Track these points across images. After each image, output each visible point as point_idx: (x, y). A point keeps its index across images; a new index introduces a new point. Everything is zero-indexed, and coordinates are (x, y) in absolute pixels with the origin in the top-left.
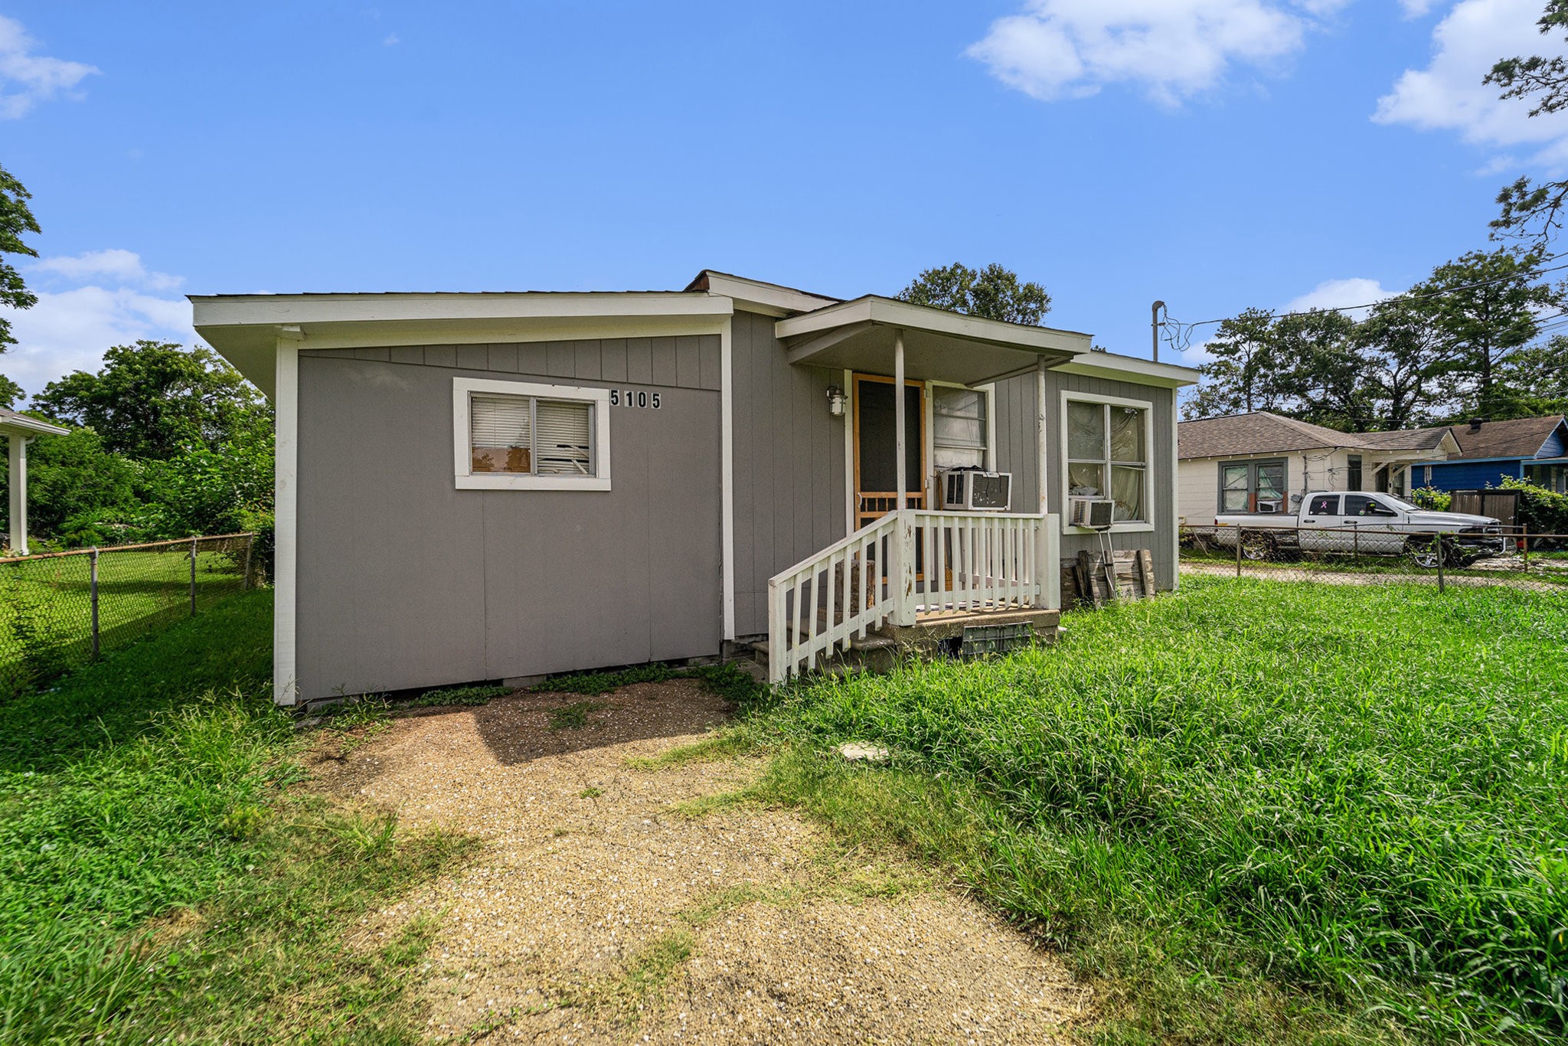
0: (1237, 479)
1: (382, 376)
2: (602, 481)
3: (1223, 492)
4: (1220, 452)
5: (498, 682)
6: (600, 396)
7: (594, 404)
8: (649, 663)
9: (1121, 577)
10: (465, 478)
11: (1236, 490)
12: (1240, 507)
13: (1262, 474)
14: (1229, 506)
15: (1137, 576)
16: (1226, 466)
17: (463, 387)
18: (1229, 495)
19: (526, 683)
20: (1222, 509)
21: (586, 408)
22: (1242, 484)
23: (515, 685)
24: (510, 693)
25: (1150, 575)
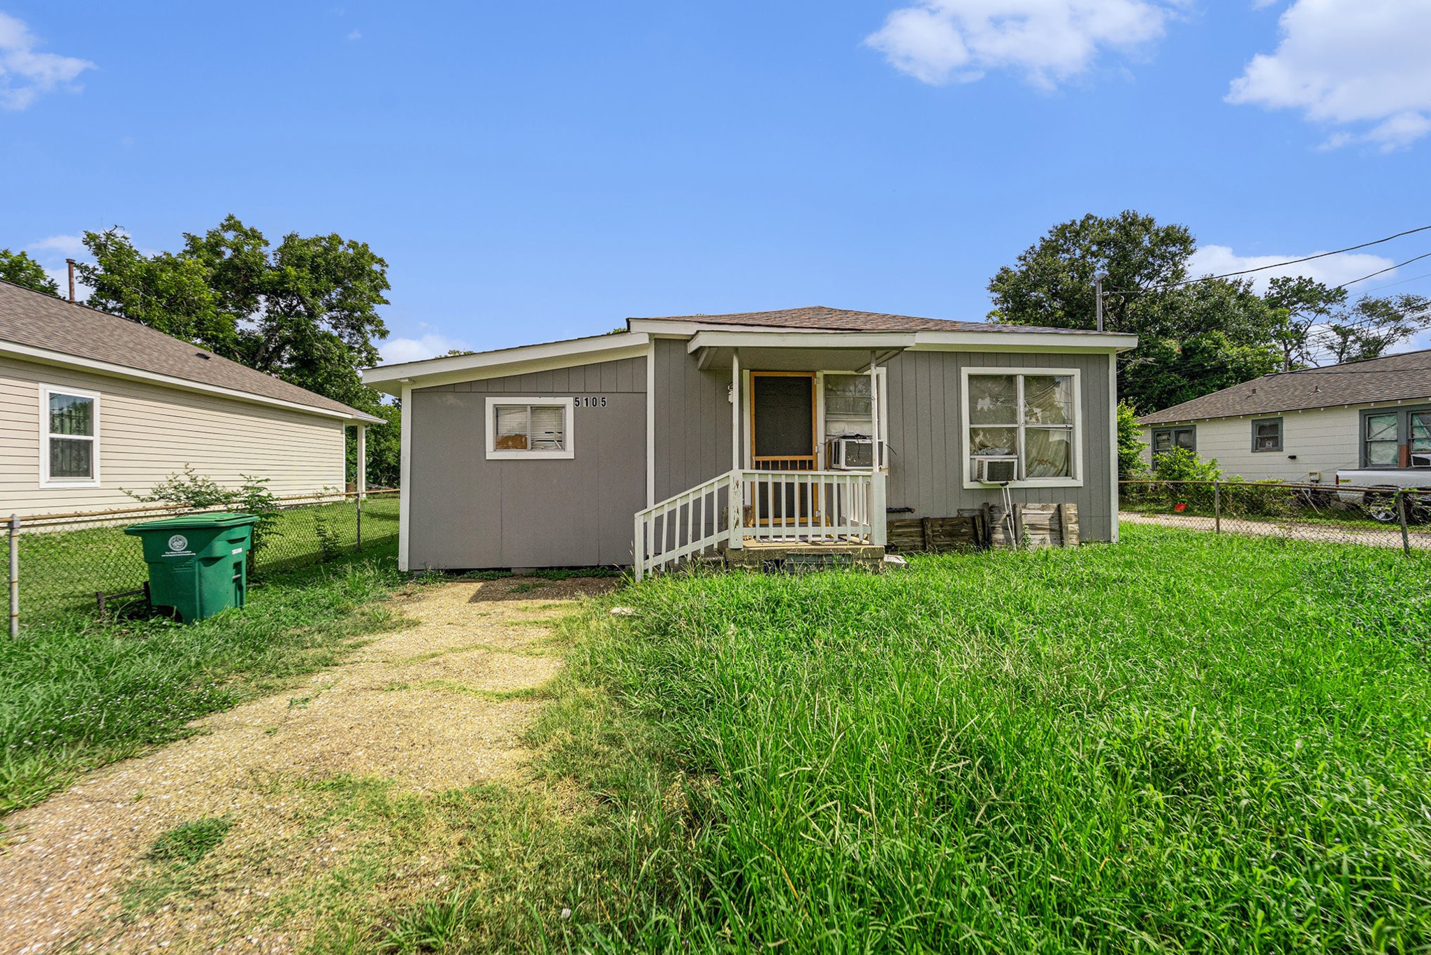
0: (1384, 429)
1: (451, 399)
2: (569, 453)
3: (1366, 445)
4: (1361, 398)
5: (509, 570)
6: (568, 402)
7: (563, 407)
8: (598, 566)
9: (1033, 527)
10: (492, 454)
11: (1383, 441)
12: (1389, 461)
13: (1417, 422)
14: (1375, 459)
15: (1056, 527)
16: (1369, 415)
17: (490, 402)
18: (1375, 448)
19: (524, 572)
20: (1366, 463)
21: (560, 409)
22: (1391, 434)
23: (518, 572)
24: (513, 576)
25: (1072, 527)
